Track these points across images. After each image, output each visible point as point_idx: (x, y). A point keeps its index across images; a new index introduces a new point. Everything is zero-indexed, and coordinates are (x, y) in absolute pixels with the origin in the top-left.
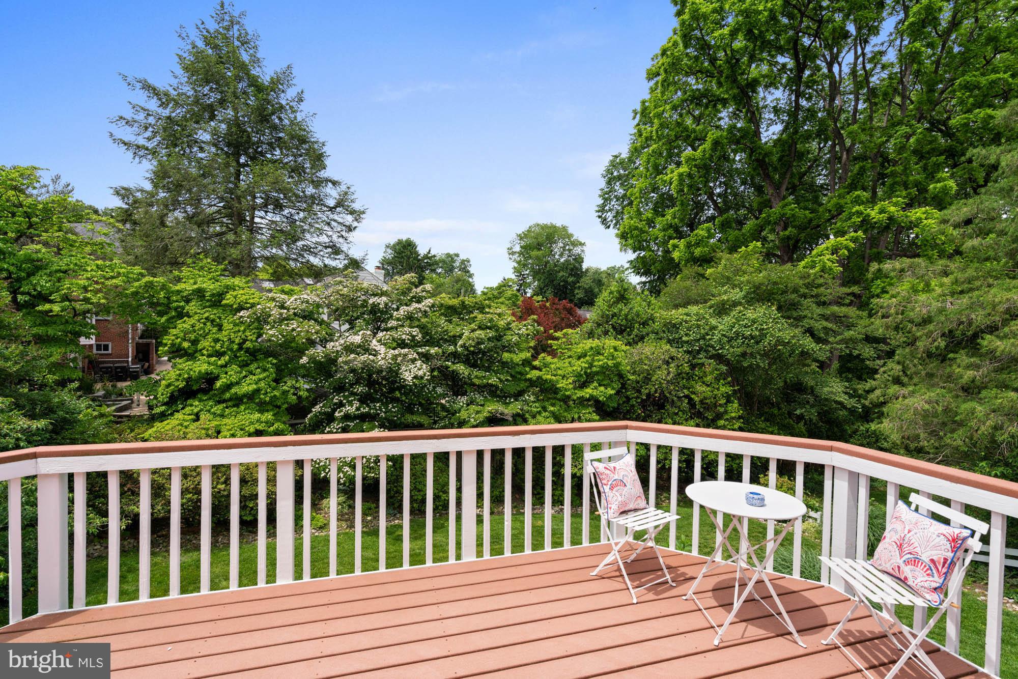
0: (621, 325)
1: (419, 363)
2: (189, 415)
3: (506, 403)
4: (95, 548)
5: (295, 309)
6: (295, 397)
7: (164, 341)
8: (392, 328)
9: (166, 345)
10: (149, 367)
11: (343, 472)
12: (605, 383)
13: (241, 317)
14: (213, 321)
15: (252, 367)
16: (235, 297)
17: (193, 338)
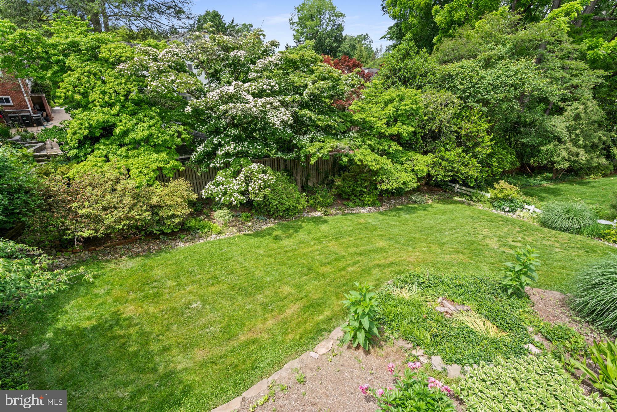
0: (405, 77)
1: (283, 109)
2: (100, 157)
3: (338, 139)
4: (60, 260)
5: (169, 61)
6: (179, 140)
7: (58, 94)
8: (252, 80)
9: (60, 98)
10: (47, 115)
11: (234, 197)
12: (407, 122)
13: (121, 69)
14: (95, 74)
15: (141, 115)
16: (110, 50)
17: (82, 91)
